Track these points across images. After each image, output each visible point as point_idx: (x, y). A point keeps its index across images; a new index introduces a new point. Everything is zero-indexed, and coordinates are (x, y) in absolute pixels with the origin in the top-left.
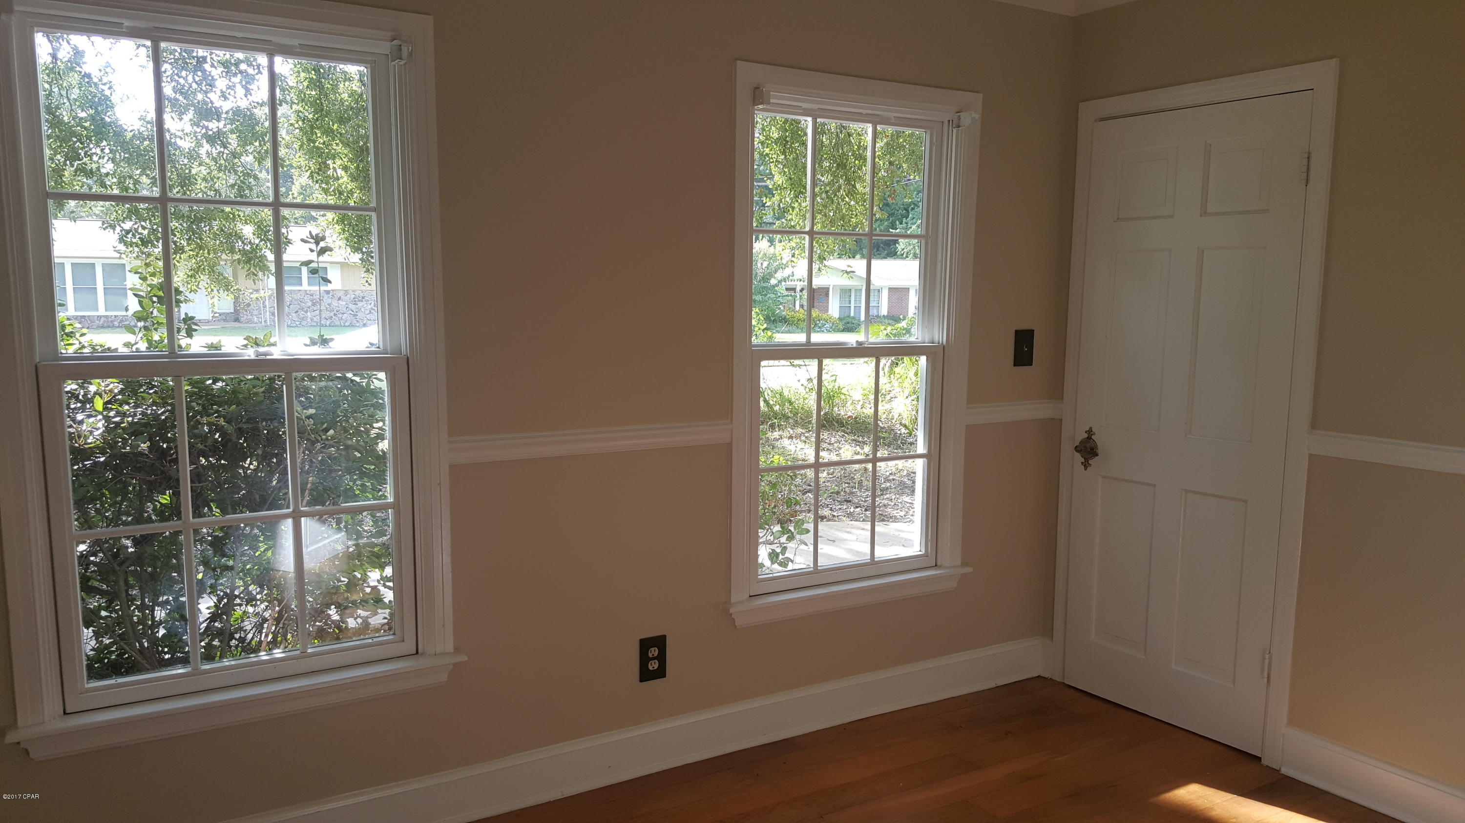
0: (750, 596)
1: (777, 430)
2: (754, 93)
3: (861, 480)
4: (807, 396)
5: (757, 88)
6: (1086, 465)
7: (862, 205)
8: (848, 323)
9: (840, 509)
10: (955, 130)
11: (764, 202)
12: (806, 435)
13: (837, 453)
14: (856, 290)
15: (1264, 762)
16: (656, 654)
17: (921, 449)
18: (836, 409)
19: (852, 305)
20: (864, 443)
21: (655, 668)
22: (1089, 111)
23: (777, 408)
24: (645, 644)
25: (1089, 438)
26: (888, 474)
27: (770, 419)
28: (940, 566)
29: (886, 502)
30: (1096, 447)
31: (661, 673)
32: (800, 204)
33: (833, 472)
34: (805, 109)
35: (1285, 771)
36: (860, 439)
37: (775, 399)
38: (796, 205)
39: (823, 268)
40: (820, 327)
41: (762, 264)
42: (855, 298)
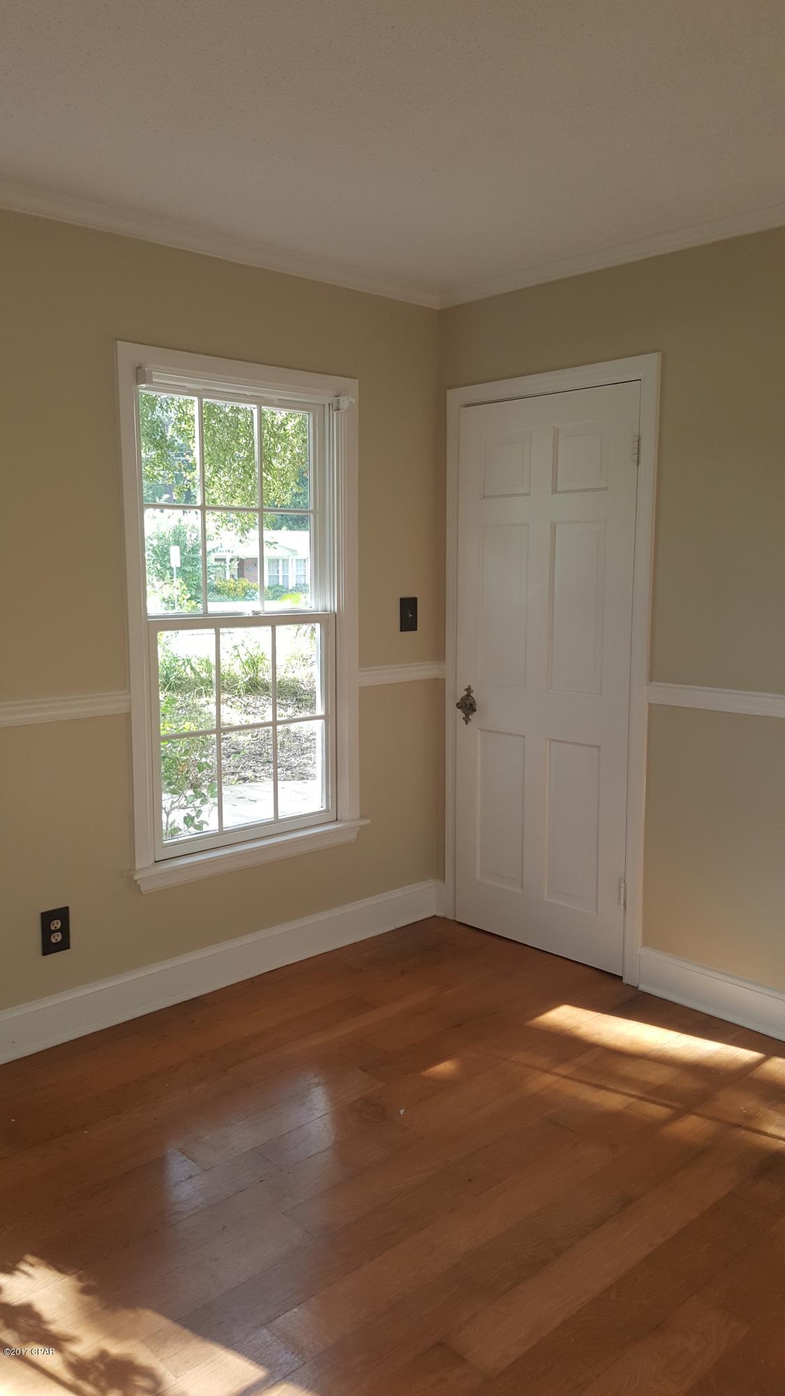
0: (156, 862)
1: (204, 695)
2: (137, 372)
3: (284, 741)
4: (233, 662)
5: (138, 368)
6: (467, 720)
7: (280, 480)
8: (277, 591)
9: (263, 770)
10: (335, 413)
11: (184, 476)
12: (233, 700)
13: (262, 716)
14: (283, 560)
15: (626, 981)
16: (59, 926)
17: (320, 710)
18: (260, 674)
19: (281, 574)
20: (288, 705)
21: (59, 940)
22: (456, 397)
23: (204, 675)
24: (47, 918)
25: (468, 695)
26: (309, 734)
27: (197, 685)
28: (341, 820)
29: (305, 761)
30: (475, 703)
31: (64, 945)
32: (220, 479)
33: (257, 735)
34: (190, 389)
35: (643, 987)
36: (284, 702)
37: (201, 667)
38: (216, 479)
39: (245, 540)
40: (250, 596)
41: (190, 535)
42: (283, 565)
